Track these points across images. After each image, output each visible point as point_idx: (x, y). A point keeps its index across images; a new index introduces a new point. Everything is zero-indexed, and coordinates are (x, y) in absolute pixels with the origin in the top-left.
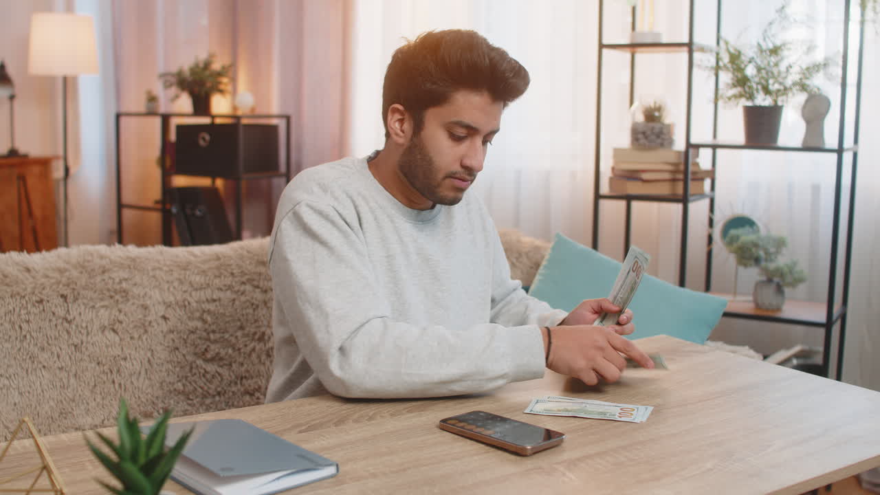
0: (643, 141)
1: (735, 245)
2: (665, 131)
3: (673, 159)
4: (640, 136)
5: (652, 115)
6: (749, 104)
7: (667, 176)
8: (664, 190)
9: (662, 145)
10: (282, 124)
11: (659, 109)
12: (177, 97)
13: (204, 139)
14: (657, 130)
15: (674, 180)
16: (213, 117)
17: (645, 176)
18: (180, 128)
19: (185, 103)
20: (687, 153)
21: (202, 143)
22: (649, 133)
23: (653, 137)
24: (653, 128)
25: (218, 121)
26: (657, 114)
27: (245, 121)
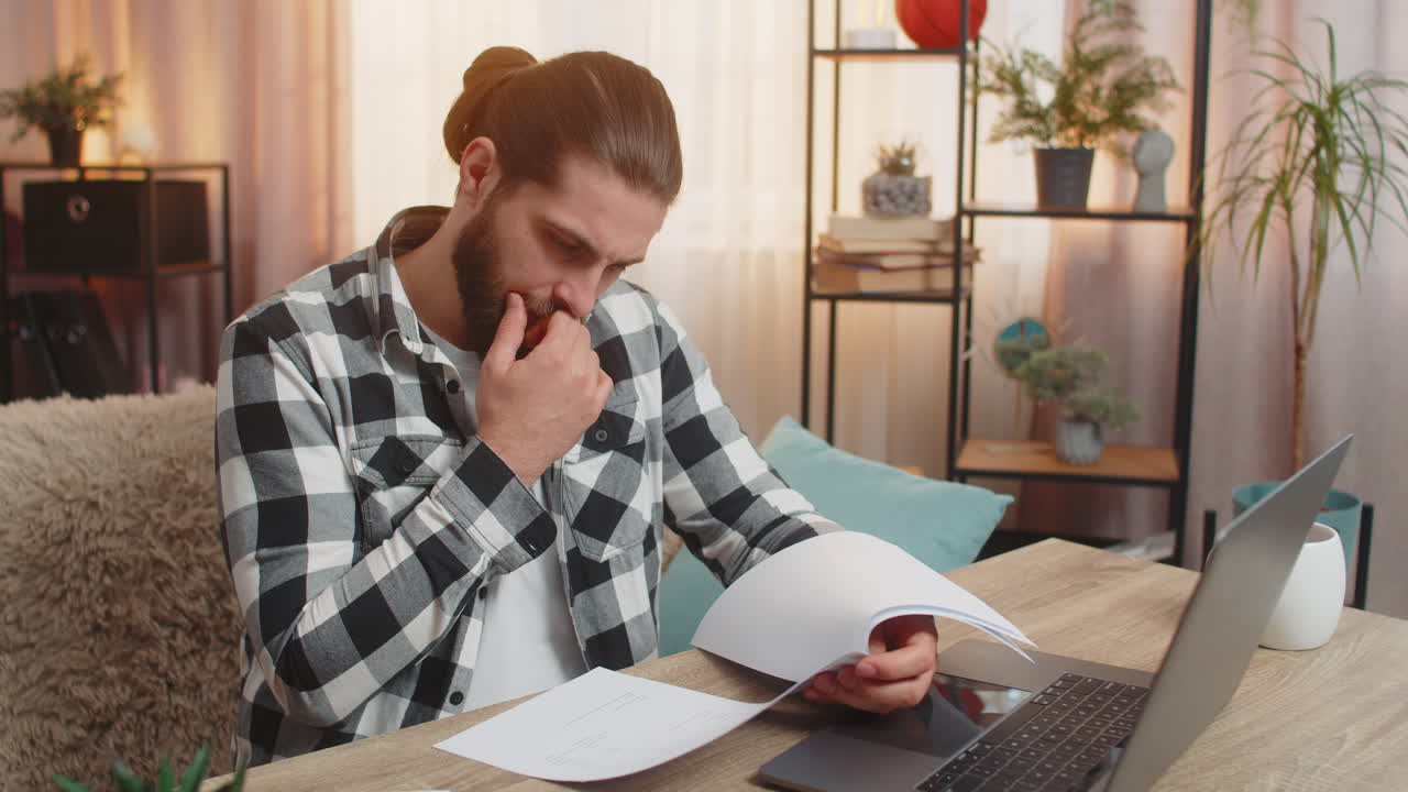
0: (886, 206)
1: (1022, 368)
2: (921, 188)
3: (931, 234)
4: (882, 198)
5: (897, 166)
6: (1044, 146)
7: (916, 261)
8: (913, 283)
9: (915, 212)
10: (214, 181)
11: (910, 155)
12: (22, 134)
13: (78, 208)
14: (907, 188)
15: (928, 268)
16: (83, 170)
17: (887, 262)
18: (30, 189)
19: (37, 146)
20: (957, 222)
21: (73, 213)
22: (896, 192)
23: (902, 199)
24: (901, 186)
25: (91, 176)
26: (905, 162)
27: (159, 176)
